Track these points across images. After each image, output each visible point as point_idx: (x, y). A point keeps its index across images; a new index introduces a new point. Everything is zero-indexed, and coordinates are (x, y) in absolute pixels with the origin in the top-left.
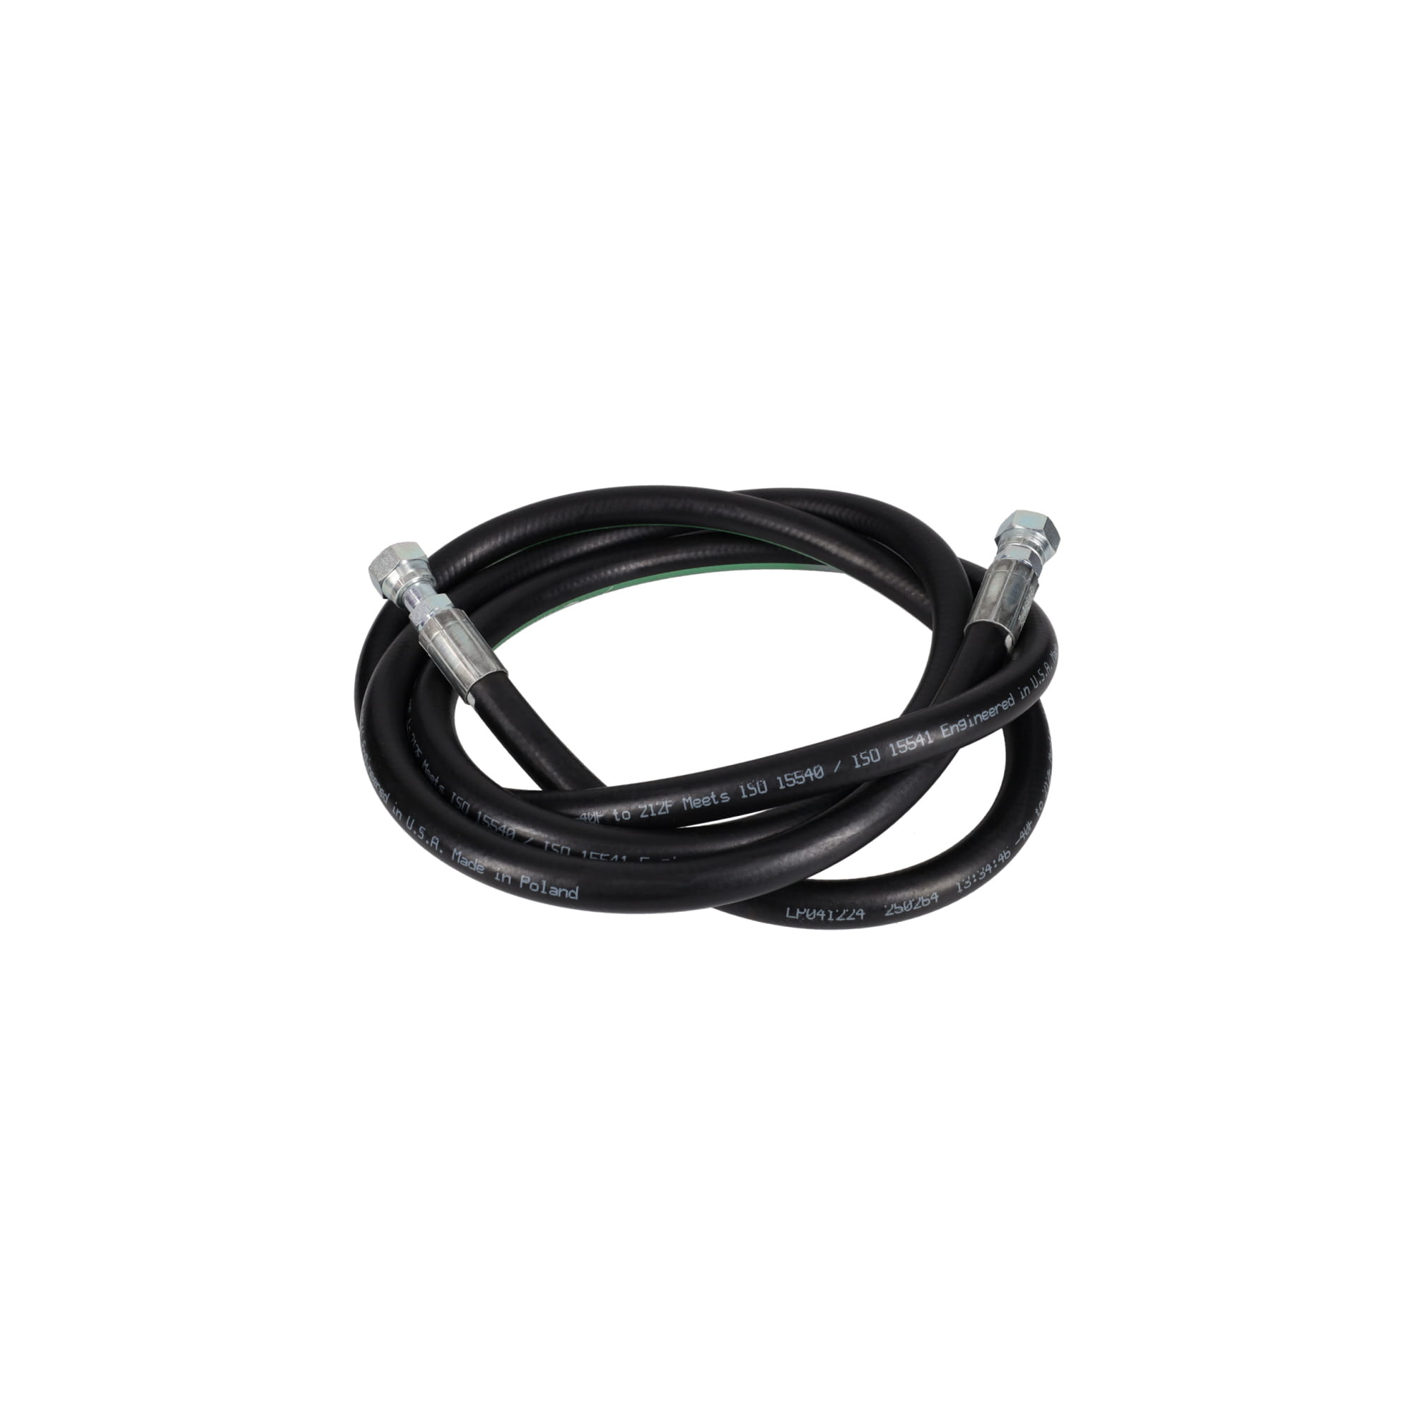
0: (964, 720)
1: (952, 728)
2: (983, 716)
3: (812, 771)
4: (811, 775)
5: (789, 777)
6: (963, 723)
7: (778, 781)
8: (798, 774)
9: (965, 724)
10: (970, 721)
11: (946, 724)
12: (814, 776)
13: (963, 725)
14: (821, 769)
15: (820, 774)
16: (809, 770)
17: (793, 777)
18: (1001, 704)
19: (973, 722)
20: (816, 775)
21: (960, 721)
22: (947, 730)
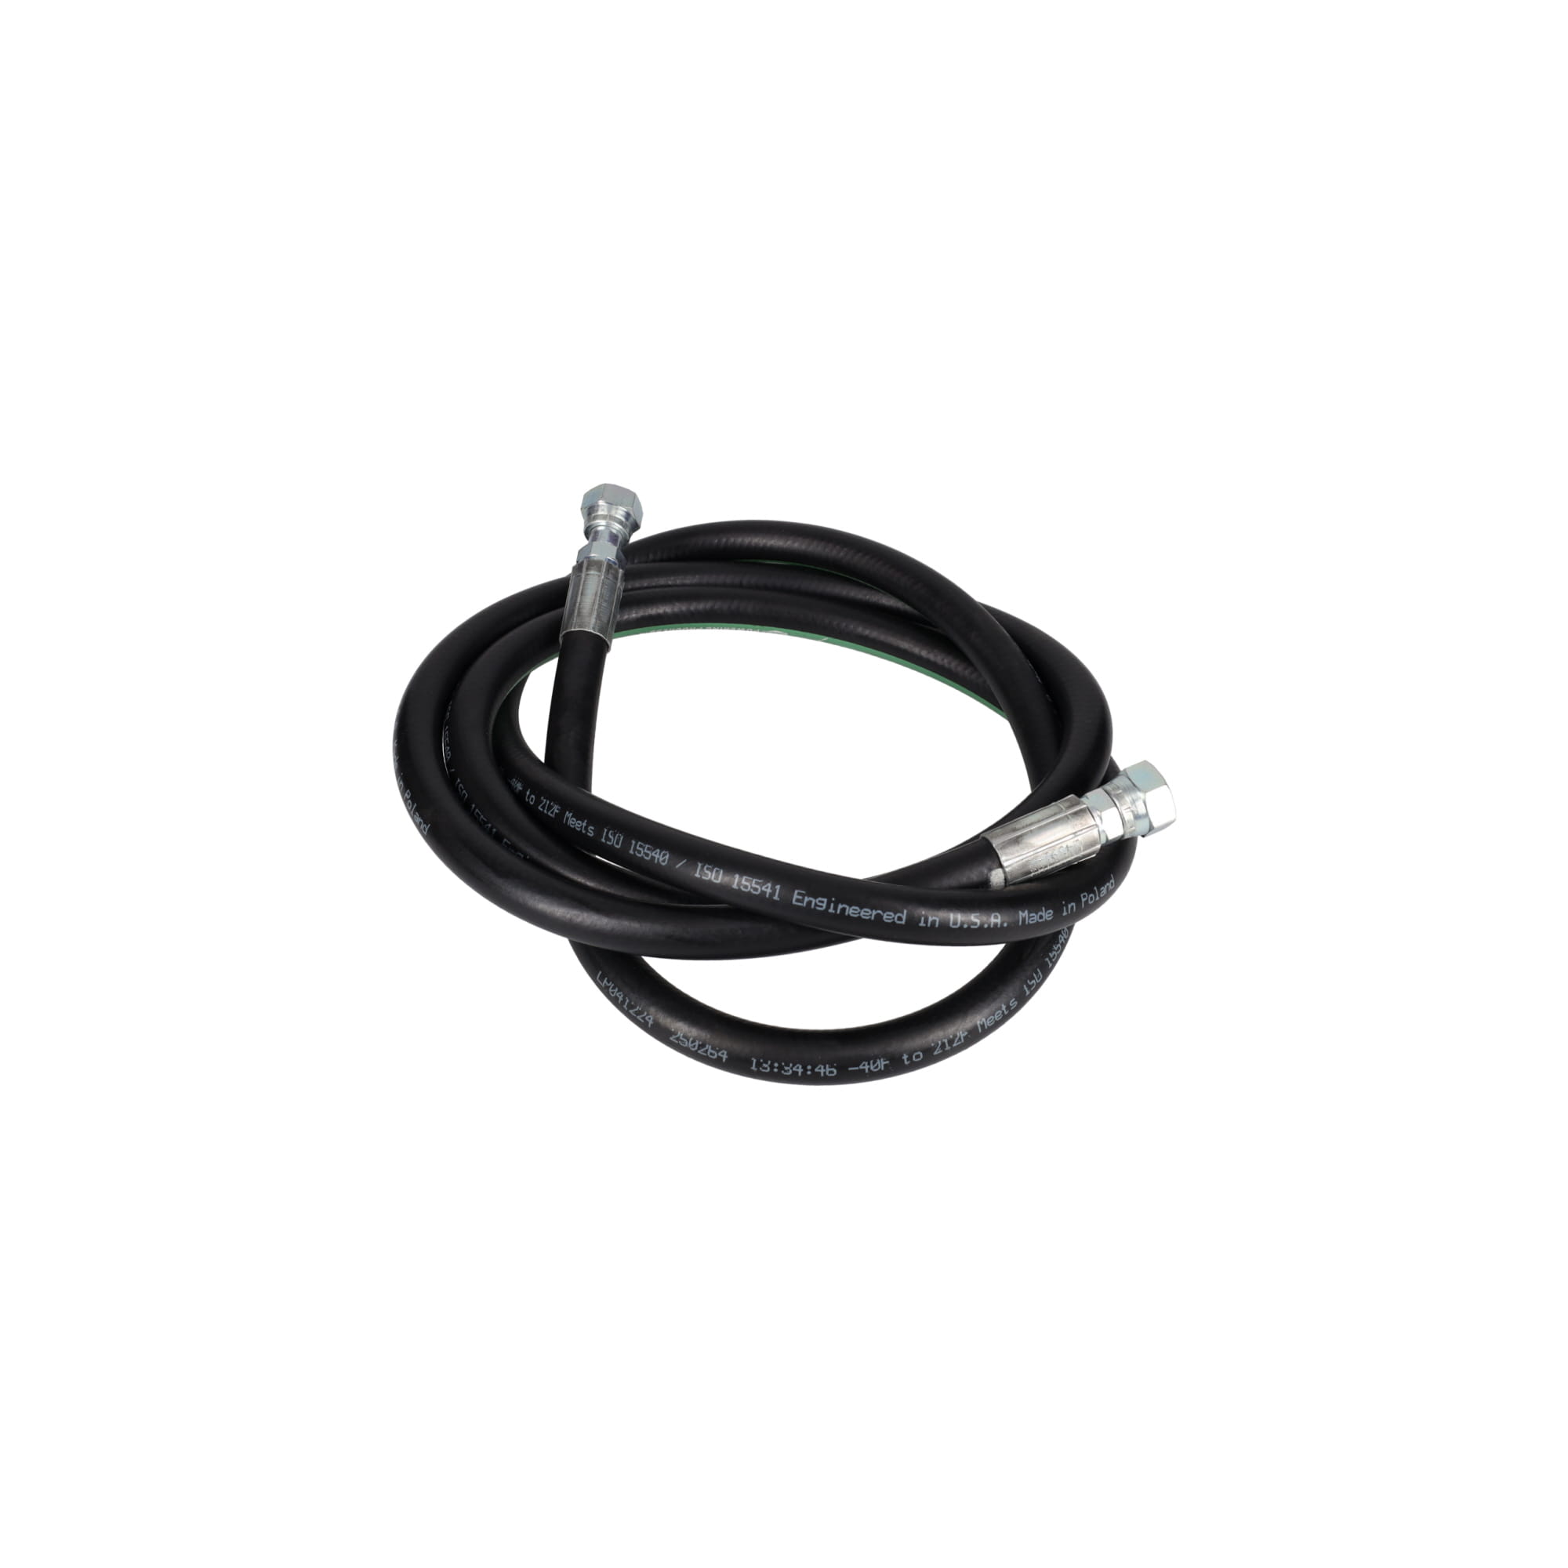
0: (825, 900)
1: (807, 899)
2: (851, 911)
3: (660, 854)
4: (657, 856)
5: (641, 846)
6: (823, 902)
7: (631, 844)
8: (648, 849)
9: (824, 905)
10: (832, 905)
11: (803, 892)
12: (658, 859)
13: (820, 904)
14: (667, 857)
15: (664, 861)
16: (658, 850)
17: (644, 848)
18: (884, 912)
19: (835, 908)
20: (661, 859)
21: (820, 899)
22: (800, 897)
